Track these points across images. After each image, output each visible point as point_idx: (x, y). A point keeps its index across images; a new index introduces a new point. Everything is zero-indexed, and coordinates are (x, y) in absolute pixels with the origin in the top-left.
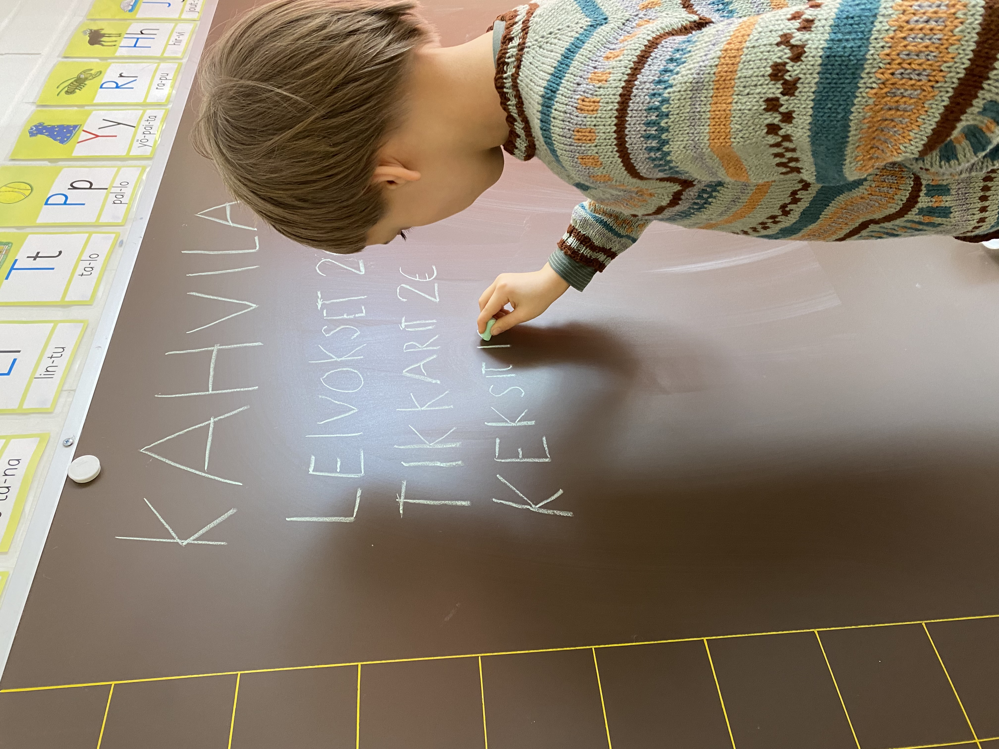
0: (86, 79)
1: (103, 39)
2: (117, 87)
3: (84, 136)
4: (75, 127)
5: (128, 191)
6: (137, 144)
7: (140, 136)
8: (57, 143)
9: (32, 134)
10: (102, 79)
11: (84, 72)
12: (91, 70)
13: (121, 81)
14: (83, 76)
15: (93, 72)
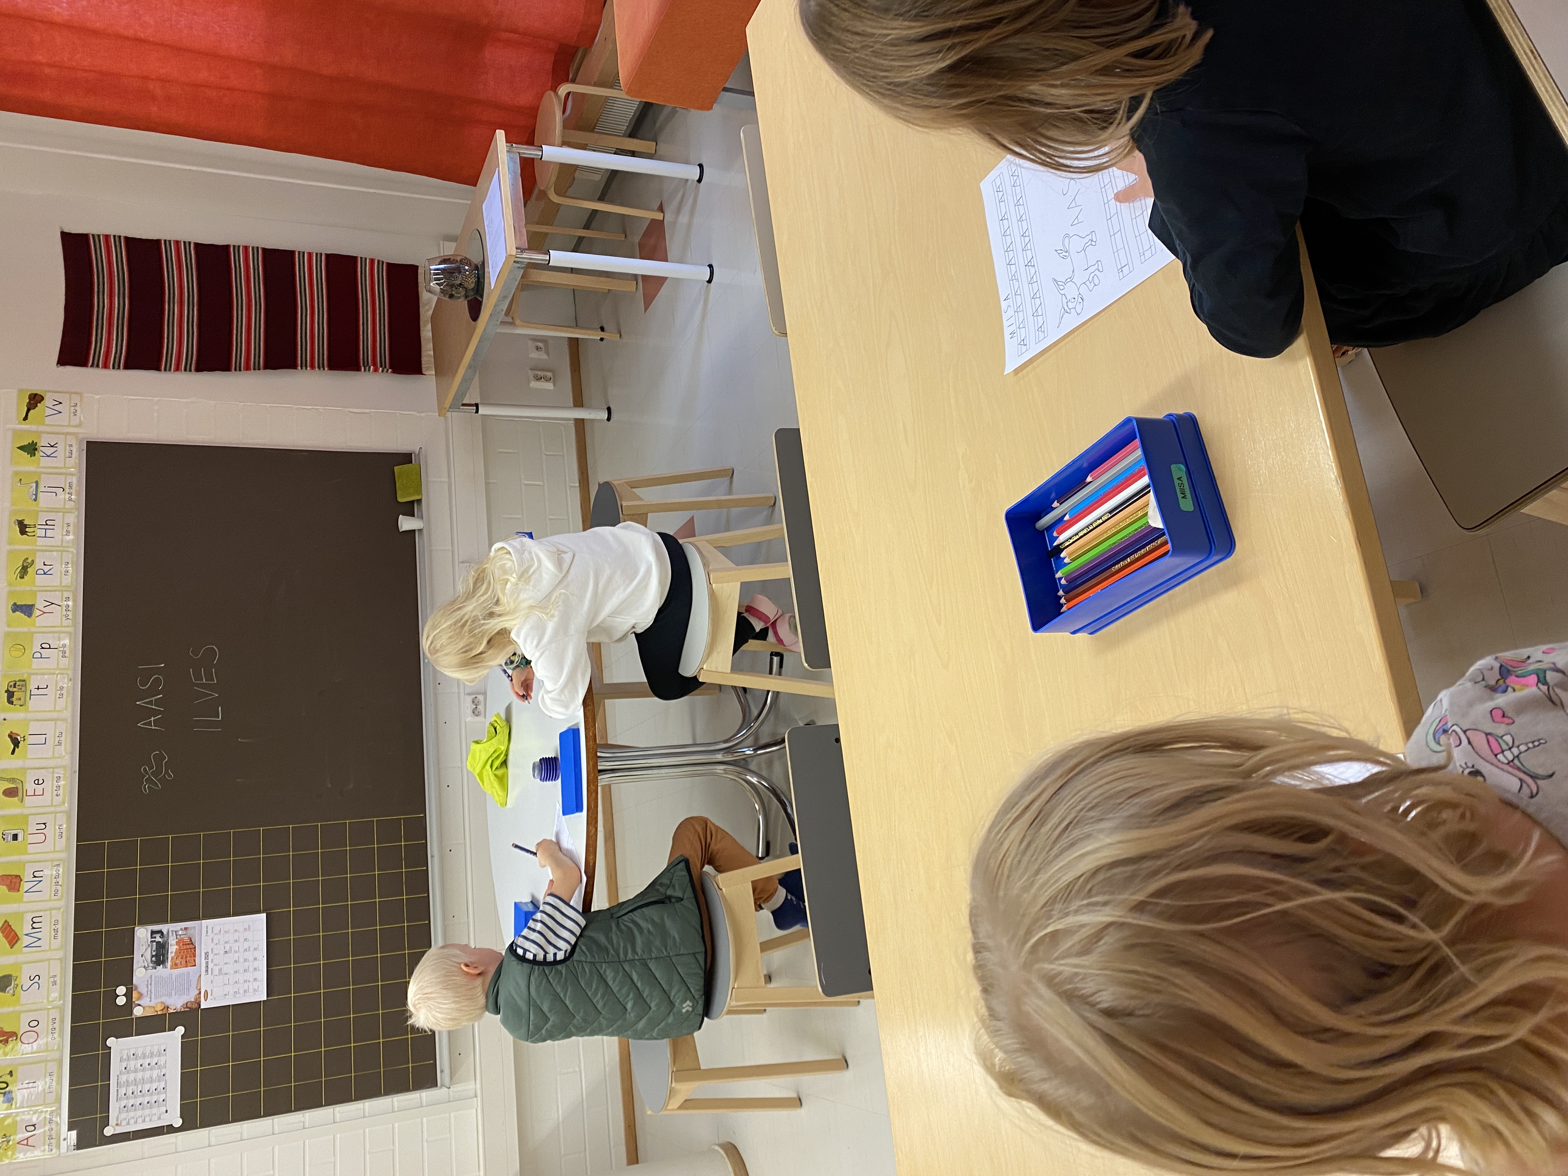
0: (27, 567)
1: (27, 530)
2: (45, 574)
3: (37, 613)
4: (33, 606)
5: (67, 650)
6: (64, 618)
7: (65, 613)
8: (26, 617)
9: (14, 611)
10: (35, 568)
11: (24, 561)
12: (27, 559)
13: (46, 568)
14: (25, 564)
15: (29, 561)
